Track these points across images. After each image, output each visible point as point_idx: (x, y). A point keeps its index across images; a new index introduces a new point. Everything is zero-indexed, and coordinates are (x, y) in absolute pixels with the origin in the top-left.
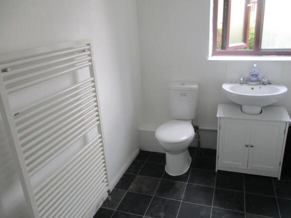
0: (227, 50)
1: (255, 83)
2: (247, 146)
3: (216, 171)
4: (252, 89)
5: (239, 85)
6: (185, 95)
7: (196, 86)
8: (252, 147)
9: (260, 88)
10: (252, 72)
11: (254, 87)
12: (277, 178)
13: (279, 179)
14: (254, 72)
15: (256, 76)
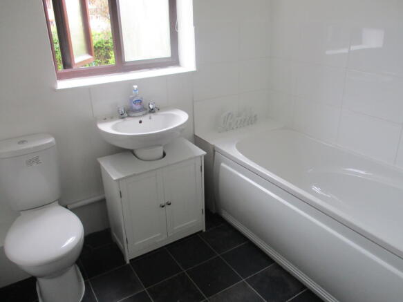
0: (75, 68)
1: (141, 114)
2: (163, 207)
3: (128, 262)
4: (140, 122)
5: (121, 121)
6: (37, 160)
7: (51, 140)
8: (169, 204)
9: (150, 118)
10: (133, 98)
11: (141, 119)
12: (201, 231)
13: (204, 230)
14: (136, 96)
15: (140, 102)
